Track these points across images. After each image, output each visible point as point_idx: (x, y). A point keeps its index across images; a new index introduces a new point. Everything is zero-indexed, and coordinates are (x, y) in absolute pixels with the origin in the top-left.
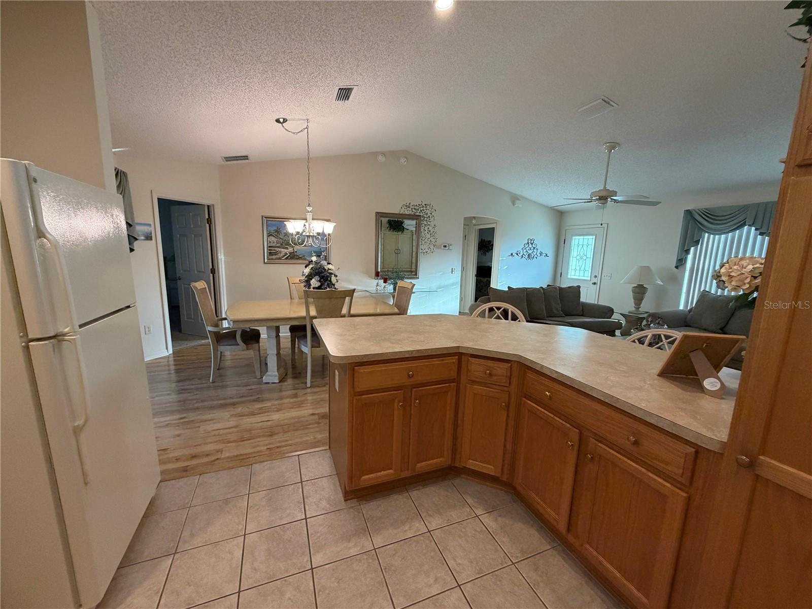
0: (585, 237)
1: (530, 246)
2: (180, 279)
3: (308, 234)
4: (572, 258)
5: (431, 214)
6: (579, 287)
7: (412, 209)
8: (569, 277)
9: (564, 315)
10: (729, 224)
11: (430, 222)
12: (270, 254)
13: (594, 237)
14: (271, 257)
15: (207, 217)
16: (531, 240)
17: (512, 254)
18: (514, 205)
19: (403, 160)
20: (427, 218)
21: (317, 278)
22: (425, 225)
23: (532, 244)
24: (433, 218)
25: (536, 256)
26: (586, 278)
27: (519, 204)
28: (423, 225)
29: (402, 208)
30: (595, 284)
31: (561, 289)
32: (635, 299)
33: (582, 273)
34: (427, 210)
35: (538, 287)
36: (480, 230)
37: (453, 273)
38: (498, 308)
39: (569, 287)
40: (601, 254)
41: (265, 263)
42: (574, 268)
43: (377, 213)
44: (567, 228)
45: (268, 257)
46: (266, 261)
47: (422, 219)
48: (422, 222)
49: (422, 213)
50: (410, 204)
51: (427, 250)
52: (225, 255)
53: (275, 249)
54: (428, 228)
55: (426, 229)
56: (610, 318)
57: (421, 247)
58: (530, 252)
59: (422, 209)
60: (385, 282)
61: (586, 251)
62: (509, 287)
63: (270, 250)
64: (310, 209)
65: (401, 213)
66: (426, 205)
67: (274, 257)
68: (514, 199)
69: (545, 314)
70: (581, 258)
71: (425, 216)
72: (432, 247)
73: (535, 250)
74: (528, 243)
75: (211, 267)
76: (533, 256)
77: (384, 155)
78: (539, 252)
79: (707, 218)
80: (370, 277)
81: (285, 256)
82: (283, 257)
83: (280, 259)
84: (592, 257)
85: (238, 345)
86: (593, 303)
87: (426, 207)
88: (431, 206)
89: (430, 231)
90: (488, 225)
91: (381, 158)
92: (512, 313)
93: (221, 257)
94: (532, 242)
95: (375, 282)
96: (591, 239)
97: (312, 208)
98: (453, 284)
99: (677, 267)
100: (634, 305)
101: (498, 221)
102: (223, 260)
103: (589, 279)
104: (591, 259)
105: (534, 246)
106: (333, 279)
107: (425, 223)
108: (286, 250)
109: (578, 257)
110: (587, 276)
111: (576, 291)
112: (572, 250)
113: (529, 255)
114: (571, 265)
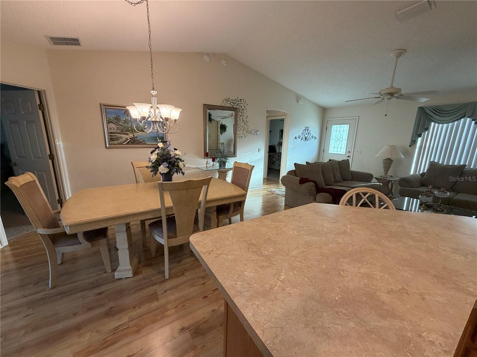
0: (342, 126)
1: (307, 132)
2: (16, 165)
3: (154, 120)
4: (331, 140)
5: (244, 107)
6: (348, 160)
7: (231, 102)
8: (330, 152)
9: (343, 181)
11: (244, 113)
12: (111, 139)
13: (348, 126)
14: (112, 142)
15: (38, 103)
17: (296, 137)
18: (298, 102)
19: (223, 62)
20: (242, 110)
21: (166, 164)
22: (240, 116)
23: (307, 130)
24: (246, 110)
25: (310, 138)
26: (342, 153)
27: (300, 102)
28: (239, 115)
29: (223, 101)
30: (348, 157)
32: (385, 167)
33: (339, 149)
34: (241, 103)
35: (326, 162)
36: (271, 120)
37: (260, 152)
39: (343, 161)
40: (353, 137)
41: (106, 148)
42: (333, 146)
43: (205, 105)
44: (328, 119)
45: (109, 143)
46: (108, 146)
47: (238, 111)
48: (238, 113)
49: (238, 106)
50: (229, 98)
51: (241, 135)
52: (63, 142)
53: (116, 135)
54: (243, 118)
55: (241, 119)
56: (370, 182)
57: (238, 132)
58: (306, 136)
59: (238, 103)
60: (213, 161)
61: (342, 135)
62: (307, 162)
63: (110, 136)
64: (154, 93)
65: (223, 106)
66: (240, 100)
67: (115, 142)
68: (298, 98)
69: (333, 181)
70: (339, 140)
71: (240, 108)
72: (245, 133)
73: (309, 135)
74: (305, 130)
75: (49, 153)
76: (308, 138)
77: (209, 55)
78: (311, 136)
79: (435, 112)
80: (201, 157)
81: (126, 141)
82: (124, 142)
83: (121, 144)
84: (346, 139)
85: (81, 244)
87: (241, 102)
88: (244, 100)
89: (244, 121)
90: (279, 117)
91: (206, 58)
93: (60, 144)
94: (308, 129)
95: (205, 161)
96: (346, 127)
97: (156, 92)
98: (259, 160)
99: (410, 146)
100: (384, 172)
101: (286, 113)
102: (62, 146)
103: (344, 153)
104: (346, 140)
105: (309, 132)
106: (181, 164)
107: (240, 114)
108: (126, 136)
109: (336, 139)
111: (347, 163)
112: (332, 135)
113: (306, 137)
114: (331, 144)
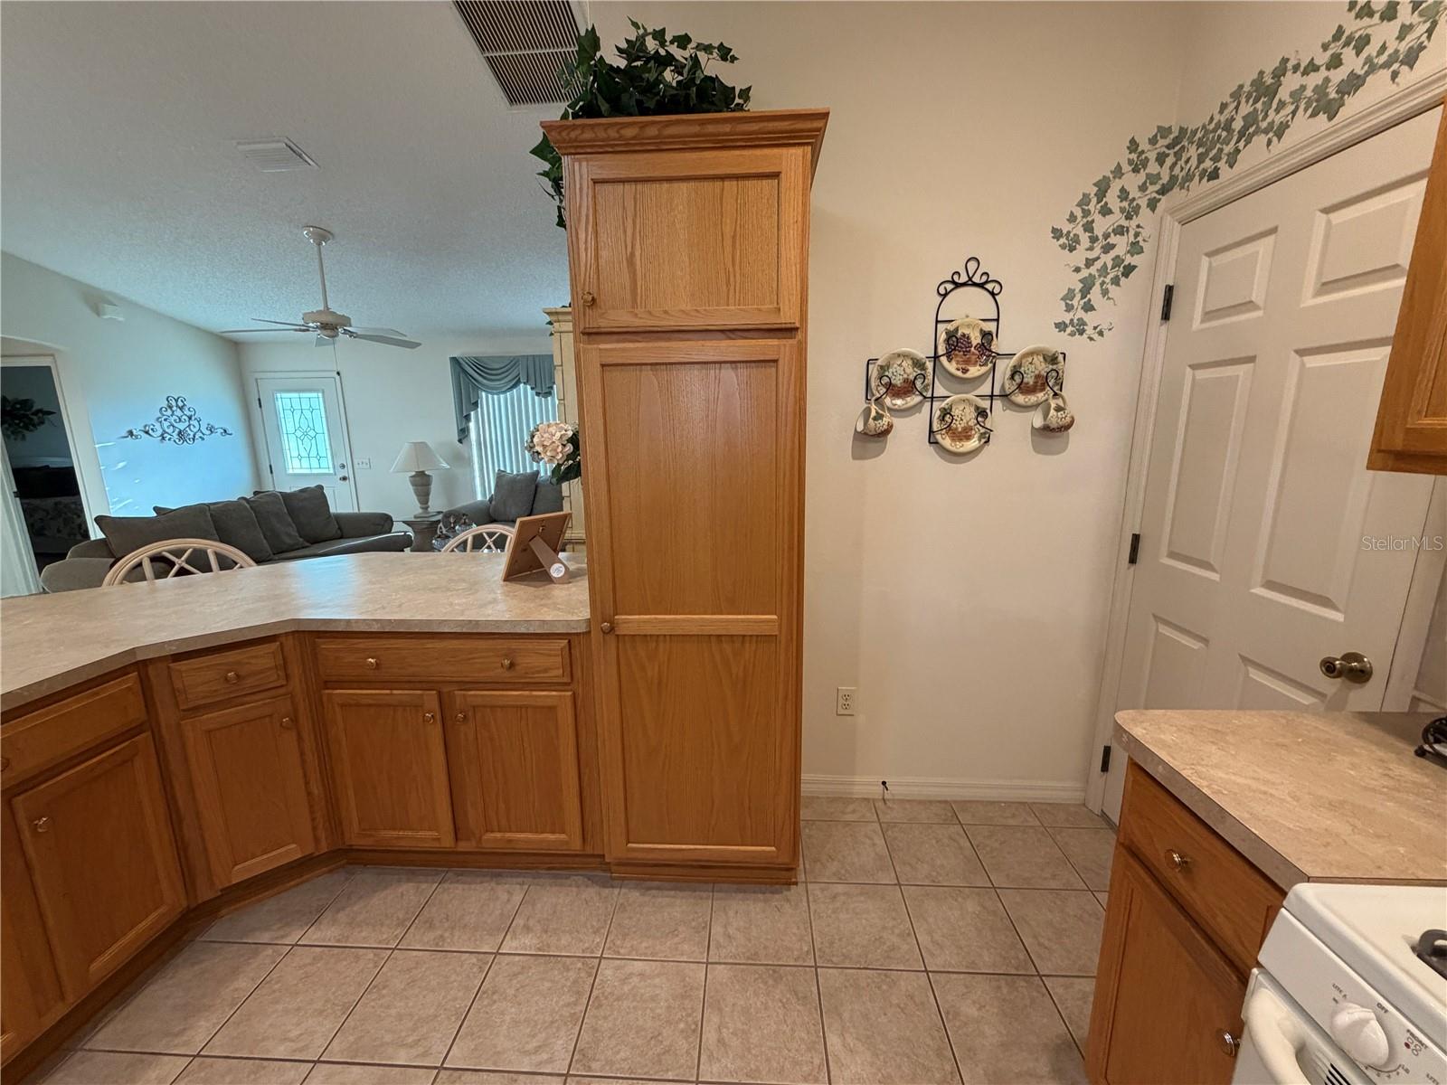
0: (302, 395)
1: (179, 413)
4: (285, 436)
6: (320, 488)
8: (291, 471)
9: (307, 544)
10: (506, 380)
13: (320, 395)
16: (177, 401)
17: (131, 433)
18: (98, 314)
23: (181, 408)
25: (199, 434)
26: (327, 471)
27: (110, 313)
30: (344, 479)
31: (285, 495)
32: (418, 494)
33: (314, 463)
35: (236, 500)
38: (179, 553)
39: (302, 491)
40: (342, 425)
42: (295, 454)
44: (257, 375)
56: (390, 532)
58: (182, 426)
61: (310, 421)
62: (155, 509)
68: (96, 301)
69: (269, 549)
70: (305, 434)
73: (193, 422)
74: (170, 407)
76: (192, 434)
78: (204, 425)
79: (478, 371)
84: (326, 430)
86: (351, 511)
90: (24, 360)
92: (217, 555)
94: (180, 404)
96: (315, 399)
99: (460, 441)
100: (419, 505)
101: (57, 350)
103: (332, 471)
104: (326, 435)
105: (187, 412)
109: (299, 434)
110: (326, 466)
111: (315, 497)
112: (283, 420)
113: (180, 432)
114: (287, 447)
